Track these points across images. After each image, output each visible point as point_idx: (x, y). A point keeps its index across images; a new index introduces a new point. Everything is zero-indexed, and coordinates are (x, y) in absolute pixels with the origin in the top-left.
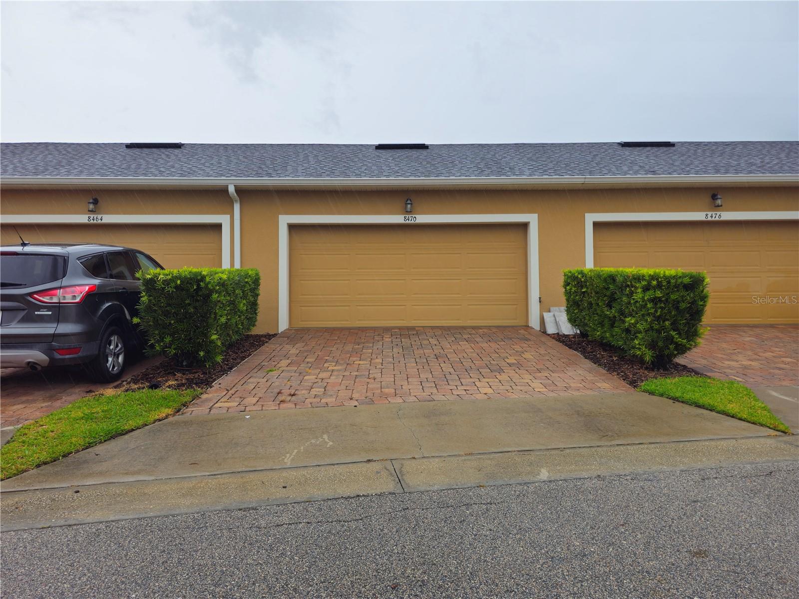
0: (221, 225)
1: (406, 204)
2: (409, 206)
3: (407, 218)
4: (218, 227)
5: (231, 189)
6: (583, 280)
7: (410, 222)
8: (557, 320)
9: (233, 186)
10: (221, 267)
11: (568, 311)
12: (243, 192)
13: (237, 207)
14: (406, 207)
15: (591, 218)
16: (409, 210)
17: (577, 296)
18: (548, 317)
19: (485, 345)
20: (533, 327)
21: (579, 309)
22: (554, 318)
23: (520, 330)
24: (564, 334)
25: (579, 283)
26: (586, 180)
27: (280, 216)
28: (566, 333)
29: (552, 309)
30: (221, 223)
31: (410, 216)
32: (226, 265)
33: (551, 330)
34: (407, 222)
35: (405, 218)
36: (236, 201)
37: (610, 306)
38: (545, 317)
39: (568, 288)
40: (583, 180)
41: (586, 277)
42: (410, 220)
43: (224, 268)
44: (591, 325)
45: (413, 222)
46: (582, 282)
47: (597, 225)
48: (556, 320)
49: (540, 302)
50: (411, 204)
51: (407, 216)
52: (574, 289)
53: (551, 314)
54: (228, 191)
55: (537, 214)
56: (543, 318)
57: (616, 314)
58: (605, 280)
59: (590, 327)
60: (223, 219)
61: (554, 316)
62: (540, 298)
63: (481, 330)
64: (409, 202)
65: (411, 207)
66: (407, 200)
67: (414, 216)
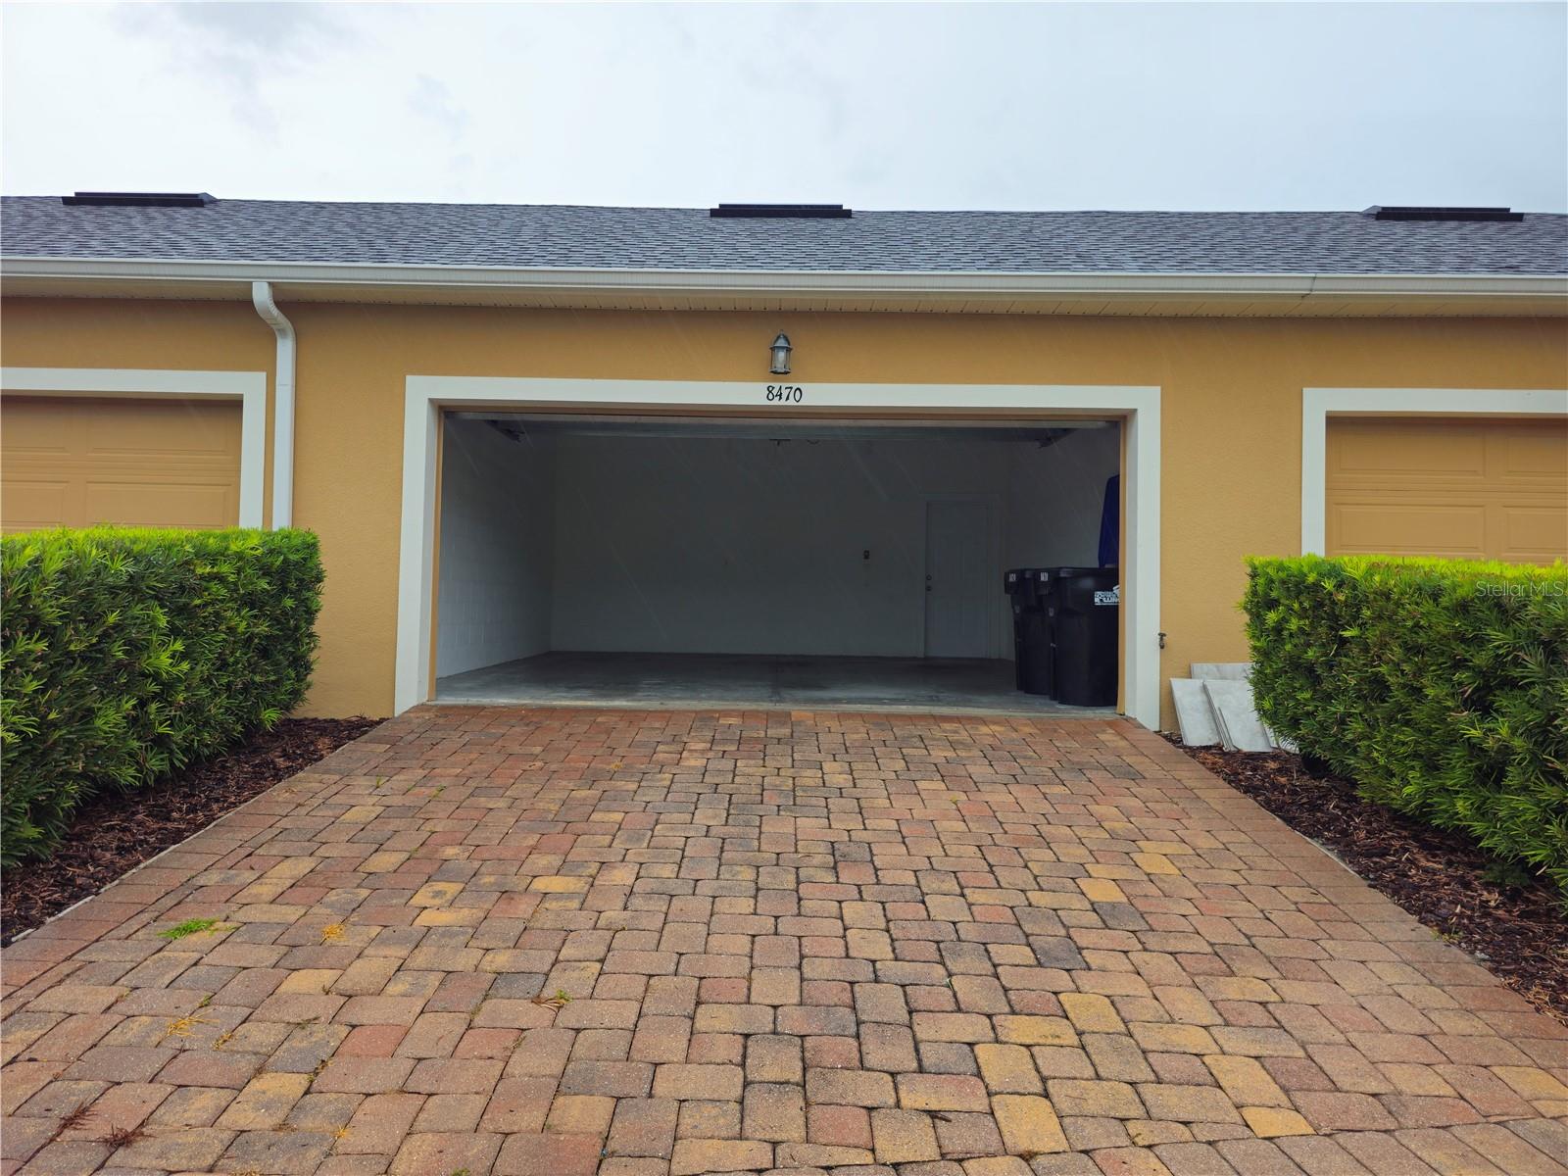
0: (242, 401)
1: (773, 349)
2: (782, 355)
3: (775, 392)
4: (232, 406)
5: (261, 295)
6: (1341, 597)
7: (783, 402)
8: (1216, 706)
9: (266, 286)
10: (236, 521)
11: (1263, 684)
12: (300, 306)
13: (285, 350)
14: (772, 359)
15: (1319, 402)
16: (780, 367)
17: (1309, 645)
18: (1186, 692)
19: (999, 797)
20: (1140, 720)
21: (1315, 691)
22: (1205, 698)
23: (1104, 731)
24: (1239, 751)
25: (1321, 605)
26: (1318, 285)
27: (409, 379)
28: (1246, 748)
29: (1197, 668)
30: (242, 395)
31: (785, 385)
32: (250, 518)
33: (1197, 733)
34: (776, 402)
35: (770, 390)
36: (283, 332)
37: (1482, 705)
38: (1177, 694)
39: (1272, 617)
40: (1307, 284)
41: (1355, 588)
42: (784, 396)
43: (243, 525)
44: (1375, 754)
45: (791, 402)
46: (1334, 603)
47: (1337, 424)
48: (1210, 702)
49: (1162, 647)
50: (788, 350)
51: (777, 386)
52: (1294, 624)
53: (1196, 683)
54: (251, 302)
55: (1159, 388)
56: (1170, 693)
57: (1517, 743)
58: (1463, 608)
59: (1368, 759)
60: (246, 384)
61: (1205, 689)
62: (1162, 635)
63: (984, 729)
64: (781, 343)
65: (788, 359)
66: (779, 337)
67: (795, 386)
